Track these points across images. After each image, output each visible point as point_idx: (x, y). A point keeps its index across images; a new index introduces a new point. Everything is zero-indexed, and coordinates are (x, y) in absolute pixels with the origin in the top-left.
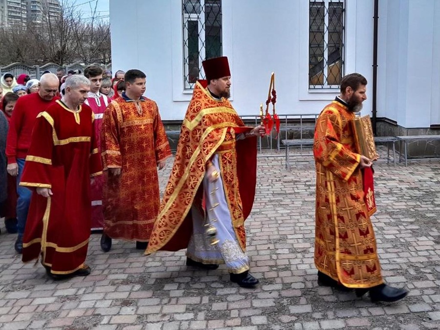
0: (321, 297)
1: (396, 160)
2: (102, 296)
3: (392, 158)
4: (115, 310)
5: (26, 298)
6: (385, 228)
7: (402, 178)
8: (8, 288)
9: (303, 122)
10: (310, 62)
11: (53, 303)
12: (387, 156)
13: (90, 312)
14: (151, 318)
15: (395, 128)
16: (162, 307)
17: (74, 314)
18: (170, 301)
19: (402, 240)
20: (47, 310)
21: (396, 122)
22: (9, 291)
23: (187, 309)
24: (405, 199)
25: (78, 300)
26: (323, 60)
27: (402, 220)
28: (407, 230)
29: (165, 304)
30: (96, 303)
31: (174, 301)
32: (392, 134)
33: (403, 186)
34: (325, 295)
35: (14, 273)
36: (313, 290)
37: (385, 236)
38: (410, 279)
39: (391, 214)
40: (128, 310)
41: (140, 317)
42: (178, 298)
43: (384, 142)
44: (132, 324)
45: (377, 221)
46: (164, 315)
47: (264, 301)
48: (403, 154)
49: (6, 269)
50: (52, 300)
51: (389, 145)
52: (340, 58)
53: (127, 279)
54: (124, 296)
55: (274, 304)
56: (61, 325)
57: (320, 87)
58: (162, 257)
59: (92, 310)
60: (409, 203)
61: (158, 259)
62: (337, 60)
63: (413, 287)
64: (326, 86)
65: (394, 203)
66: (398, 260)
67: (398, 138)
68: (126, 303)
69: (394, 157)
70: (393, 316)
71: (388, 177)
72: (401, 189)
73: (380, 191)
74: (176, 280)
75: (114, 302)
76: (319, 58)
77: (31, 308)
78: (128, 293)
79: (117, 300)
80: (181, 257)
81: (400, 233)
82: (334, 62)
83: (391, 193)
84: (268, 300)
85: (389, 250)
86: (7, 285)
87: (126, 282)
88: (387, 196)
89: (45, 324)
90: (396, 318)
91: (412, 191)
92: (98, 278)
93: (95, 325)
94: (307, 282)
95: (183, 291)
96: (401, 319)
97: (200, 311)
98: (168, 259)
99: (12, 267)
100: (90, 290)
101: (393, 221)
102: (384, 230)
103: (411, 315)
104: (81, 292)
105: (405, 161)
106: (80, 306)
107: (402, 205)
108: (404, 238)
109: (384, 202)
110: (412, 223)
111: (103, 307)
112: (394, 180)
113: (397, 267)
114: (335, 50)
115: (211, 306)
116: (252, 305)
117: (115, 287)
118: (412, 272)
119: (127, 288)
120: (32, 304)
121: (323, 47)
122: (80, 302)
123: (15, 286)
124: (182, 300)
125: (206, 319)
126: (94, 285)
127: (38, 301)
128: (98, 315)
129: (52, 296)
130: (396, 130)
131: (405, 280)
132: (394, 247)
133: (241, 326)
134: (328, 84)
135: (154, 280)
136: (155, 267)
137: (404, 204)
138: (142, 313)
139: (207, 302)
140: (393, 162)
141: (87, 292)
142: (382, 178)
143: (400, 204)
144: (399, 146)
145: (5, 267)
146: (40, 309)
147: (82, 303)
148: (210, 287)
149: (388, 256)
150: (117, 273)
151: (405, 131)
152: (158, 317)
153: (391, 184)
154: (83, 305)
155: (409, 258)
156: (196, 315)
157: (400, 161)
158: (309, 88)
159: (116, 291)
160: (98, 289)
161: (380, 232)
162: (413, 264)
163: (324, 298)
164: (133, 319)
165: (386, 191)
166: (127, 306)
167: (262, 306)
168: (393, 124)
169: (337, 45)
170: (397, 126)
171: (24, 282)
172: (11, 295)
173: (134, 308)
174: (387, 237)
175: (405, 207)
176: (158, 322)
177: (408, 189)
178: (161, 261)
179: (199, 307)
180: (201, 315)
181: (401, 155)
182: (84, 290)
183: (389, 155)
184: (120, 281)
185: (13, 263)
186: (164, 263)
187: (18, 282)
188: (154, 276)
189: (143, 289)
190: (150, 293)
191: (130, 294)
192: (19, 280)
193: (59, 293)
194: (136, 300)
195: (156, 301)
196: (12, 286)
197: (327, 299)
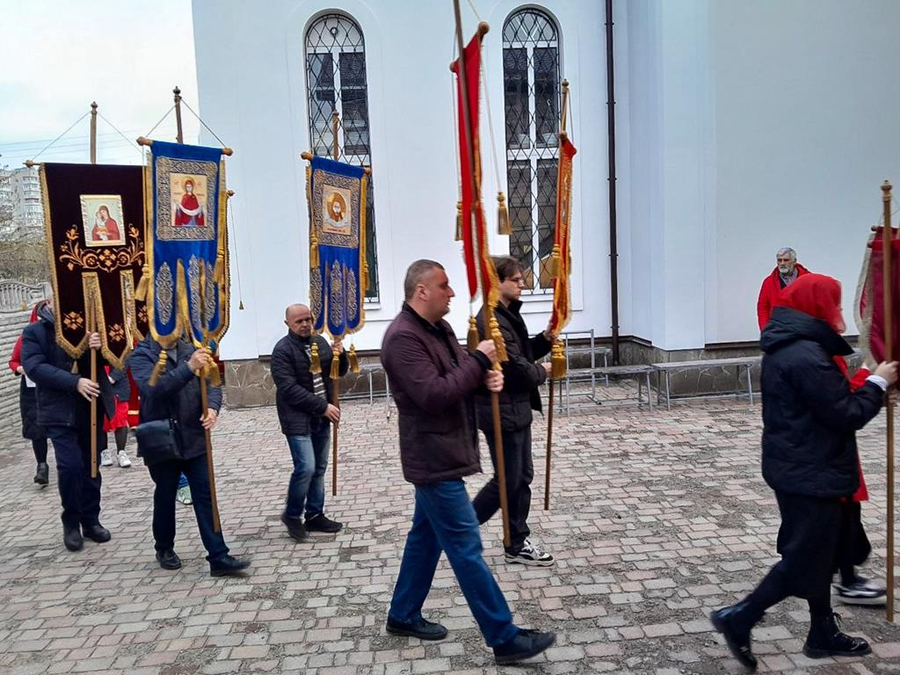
0: (544, 613)
1: (652, 401)
2: (217, 618)
3: (645, 398)
4: (237, 638)
5: (107, 624)
6: (640, 506)
7: (663, 428)
8: (80, 609)
11: (145, 631)
12: (637, 396)
13: (200, 643)
14: (290, 650)
15: (649, 351)
16: (306, 633)
17: (177, 645)
18: (317, 623)
19: (666, 524)
20: (136, 641)
21: (650, 342)
22: (81, 614)
23: (343, 635)
24: (669, 460)
25: (181, 626)
26: (532, 250)
27: (666, 493)
28: (673, 507)
29: (311, 628)
30: (208, 629)
31: (323, 623)
32: (645, 361)
33: (666, 441)
34: (550, 610)
35: (86, 589)
36: (532, 602)
37: (640, 518)
38: (682, 583)
39: (648, 484)
40: (256, 638)
41: (273, 648)
42: (328, 619)
43: (632, 374)
44: (263, 659)
45: (626, 495)
46: (310, 645)
47: (458, 620)
48: (663, 392)
49: (75, 582)
50: (144, 626)
51: (640, 378)
53: (253, 593)
54: (249, 617)
56: (160, 662)
57: (529, 292)
58: (302, 559)
59: (204, 640)
60: (675, 467)
61: (296, 561)
63: (687, 595)
64: (538, 290)
65: (652, 468)
66: (662, 555)
67: (655, 367)
68: (253, 628)
69: (649, 396)
70: (658, 640)
71: (641, 427)
72: (662, 446)
73: (630, 450)
74: (324, 592)
75: (236, 627)
76: (525, 247)
77: (115, 639)
78: (254, 613)
79: (239, 624)
80: (330, 557)
81: (664, 513)
82: (549, 252)
83: (646, 451)
84: (463, 619)
85: (646, 540)
86: (78, 606)
87: (250, 597)
88: (640, 457)
89: (136, 661)
90: (662, 642)
91: (679, 448)
92: (210, 592)
93: (208, 662)
94: (522, 591)
95: (336, 608)
96: (671, 644)
97: (363, 637)
98: (311, 561)
99: (84, 579)
100: (198, 610)
101: (651, 494)
102: (638, 508)
103: (686, 638)
104: (185, 613)
105: (667, 402)
106: (185, 635)
107: (663, 471)
108: (669, 521)
109: (637, 466)
110: (681, 497)
111: (219, 634)
112: (650, 431)
113: (662, 565)
114: (548, 234)
115: (378, 629)
117: (235, 604)
118: (685, 572)
119: (254, 605)
120: (116, 632)
121: (531, 230)
122: (185, 627)
123: (88, 607)
124: (335, 622)
125: (371, 650)
126: (204, 603)
127: (123, 629)
128: (214, 646)
129: (143, 620)
130: (649, 355)
131: (674, 585)
132: (654, 535)
133: (424, 658)
134: (541, 288)
135: (293, 593)
136: (292, 573)
137: (668, 468)
138: (276, 643)
139: (373, 623)
140: (648, 404)
141: (195, 613)
142: (631, 430)
143: (661, 468)
144: (656, 379)
145: (73, 579)
146: (127, 640)
147: (188, 629)
148: (376, 601)
149: (647, 548)
150: (237, 584)
151: (665, 355)
152: (301, 649)
153: (646, 438)
154: (189, 632)
155: (680, 552)
156: (357, 643)
157: (659, 403)
159: (236, 610)
160: (210, 609)
161: (631, 513)
162: (686, 560)
163: (550, 613)
164: (263, 651)
165: (638, 449)
166: (254, 632)
167: (455, 628)
168: (646, 345)
170: (652, 348)
171: (101, 601)
172: (85, 620)
173: (266, 635)
174: (643, 519)
175: (670, 474)
176: (302, 654)
177: (673, 445)
178: (300, 564)
179: (360, 632)
180: (365, 644)
181: (659, 394)
182: (189, 609)
183: (640, 393)
184: (241, 596)
185: (84, 574)
186: (305, 568)
187: (93, 601)
188: (291, 586)
189: (276, 607)
190: (286, 613)
191: (257, 615)
192: (95, 598)
193: (153, 616)
194: (267, 623)
195: (297, 624)
196: (85, 607)
197: (555, 615)
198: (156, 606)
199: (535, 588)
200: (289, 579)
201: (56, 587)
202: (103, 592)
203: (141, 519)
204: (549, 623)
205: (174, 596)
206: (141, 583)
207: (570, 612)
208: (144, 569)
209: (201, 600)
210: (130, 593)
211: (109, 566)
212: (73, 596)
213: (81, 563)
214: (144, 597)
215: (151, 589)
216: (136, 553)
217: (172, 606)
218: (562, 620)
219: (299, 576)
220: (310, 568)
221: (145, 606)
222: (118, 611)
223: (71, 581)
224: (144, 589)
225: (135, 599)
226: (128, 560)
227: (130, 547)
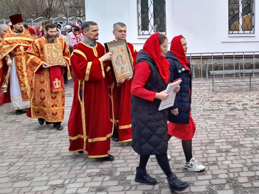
0: (240, 184)
2: (82, 184)
8: (15, 179)
9: (224, 58)
10: (229, 14)
11: (47, 190)
16: (125, 192)
18: (131, 188)
22: (15, 181)
25: (64, 188)
26: (239, 13)
29: (128, 190)
30: (78, 190)
31: (134, 188)
34: (243, 183)
35: (18, 169)
36: (234, 179)
42: (136, 186)
47: (199, 187)
49: (13, 166)
50: (46, 188)
52: (251, 11)
53: (100, 172)
54: (98, 184)
55: (206, 190)
57: (237, 32)
58: (125, 156)
62: (249, 12)
64: (241, 31)
68: (99, 189)
75: (91, 189)
76: (236, 11)
78: (101, 182)
79: (93, 187)
82: (247, 14)
84: (201, 186)
86: (14, 177)
87: (99, 175)
92: (79, 172)
94: (229, 174)
98: (129, 157)
99: (17, 164)
100: (73, 180)
104: (67, 182)
106: (67, 192)
111: (83, 193)
114: (247, 5)
115: (161, 191)
116: (190, 190)
117: (91, 178)
119: (100, 178)
120: (32, 191)
121: (239, 3)
122: (66, 189)
123: (19, 178)
124: (139, 187)
126: (76, 177)
127: (36, 189)
129: (46, 185)
134: (243, 30)
135: (119, 173)
136: (120, 163)
139: (158, 188)
141: (71, 182)
145: (12, 164)
148: (160, 177)
150: (92, 168)
154: (69, 191)
158: (229, 33)
159: (92, 181)
160: (79, 180)
163: (242, 184)
166: (100, 191)
167: (198, 191)
169: (249, 2)
171: (25, 175)
172: (17, 185)
173: (106, 193)
178: (123, 159)
179: (152, 192)
182: (68, 180)
184: (94, 174)
185: (17, 162)
186: (126, 161)
187: (21, 175)
188: (119, 170)
189: (112, 180)
190: (116, 183)
191: (102, 183)
192: (22, 174)
193: (51, 183)
194: (107, 187)
195: (121, 188)
196: (17, 178)
197: (245, 185)
198: (53, 178)
199: (236, 172)
200: (118, 166)
201: (3, 168)
202: (26, 171)
203: (46, 136)
204: (242, 189)
205: (61, 174)
206: (45, 167)
207: (252, 184)
208: (47, 160)
209: (74, 176)
210: (40, 172)
211: (30, 158)
212: (11, 172)
213: (16, 156)
214: (46, 173)
215: (50, 170)
216: (43, 152)
217: (60, 178)
218: (248, 188)
219: (123, 165)
220: (128, 161)
221: (47, 178)
222: (34, 180)
223: (11, 165)
224: (46, 170)
225: (42, 174)
226: (39, 156)
227: (41, 149)
